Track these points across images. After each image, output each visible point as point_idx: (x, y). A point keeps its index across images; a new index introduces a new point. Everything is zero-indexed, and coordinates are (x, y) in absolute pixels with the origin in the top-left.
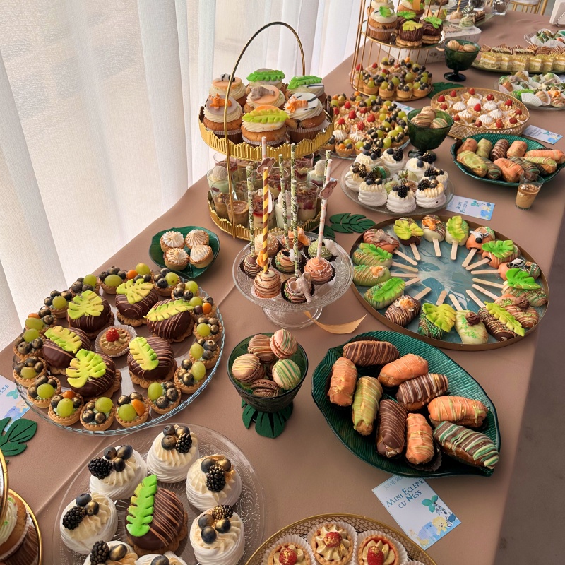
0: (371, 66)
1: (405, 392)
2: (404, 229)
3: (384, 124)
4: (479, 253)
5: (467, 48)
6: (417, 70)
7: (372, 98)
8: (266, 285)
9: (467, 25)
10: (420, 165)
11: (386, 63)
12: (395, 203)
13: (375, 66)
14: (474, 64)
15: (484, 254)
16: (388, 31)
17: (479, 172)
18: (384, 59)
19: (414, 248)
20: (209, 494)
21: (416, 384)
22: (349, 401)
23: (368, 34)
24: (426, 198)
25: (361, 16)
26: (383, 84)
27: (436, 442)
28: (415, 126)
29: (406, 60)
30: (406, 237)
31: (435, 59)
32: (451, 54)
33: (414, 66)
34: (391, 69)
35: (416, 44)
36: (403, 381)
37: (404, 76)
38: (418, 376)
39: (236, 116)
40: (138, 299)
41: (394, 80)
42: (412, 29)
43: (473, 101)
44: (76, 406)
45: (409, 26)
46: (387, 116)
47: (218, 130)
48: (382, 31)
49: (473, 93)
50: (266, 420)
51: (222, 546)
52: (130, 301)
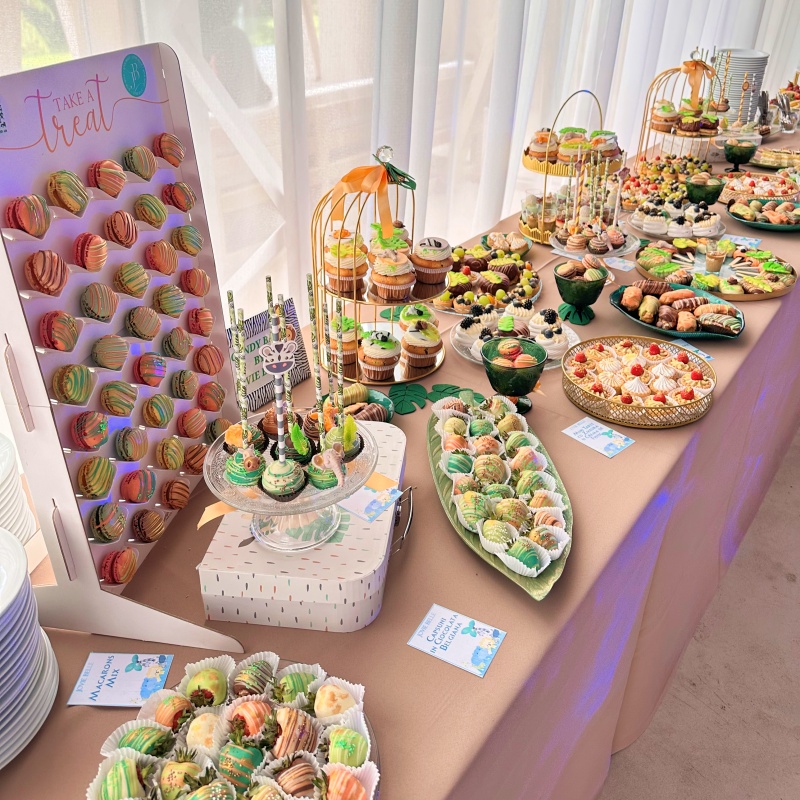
0: (654, 159)
1: (677, 304)
2: (681, 244)
3: (665, 191)
4: (743, 260)
5: (744, 145)
6: (697, 162)
7: (655, 176)
8: (577, 241)
9: (748, 132)
10: (697, 211)
11: (668, 158)
12: (673, 229)
13: (658, 159)
14: (752, 161)
15: (747, 259)
16: (670, 123)
17: (748, 217)
18: (666, 155)
19: (690, 255)
20: (546, 324)
21: (686, 300)
22: (637, 304)
23: (652, 126)
24: (701, 229)
25: (645, 115)
26: (665, 169)
27: (698, 322)
28: (692, 185)
29: (687, 155)
30: (683, 246)
31: (717, 159)
32: (730, 149)
33: (695, 160)
34: (673, 162)
35: (694, 134)
36: (677, 299)
37: (685, 165)
38: (687, 297)
39: (553, 149)
40: (481, 256)
41: (675, 167)
42: (690, 122)
43: (748, 180)
44: (451, 297)
45: (688, 120)
46: (669, 186)
47: (541, 156)
48: (664, 123)
49: (749, 176)
50: (577, 316)
51: (557, 341)
52: (476, 257)
